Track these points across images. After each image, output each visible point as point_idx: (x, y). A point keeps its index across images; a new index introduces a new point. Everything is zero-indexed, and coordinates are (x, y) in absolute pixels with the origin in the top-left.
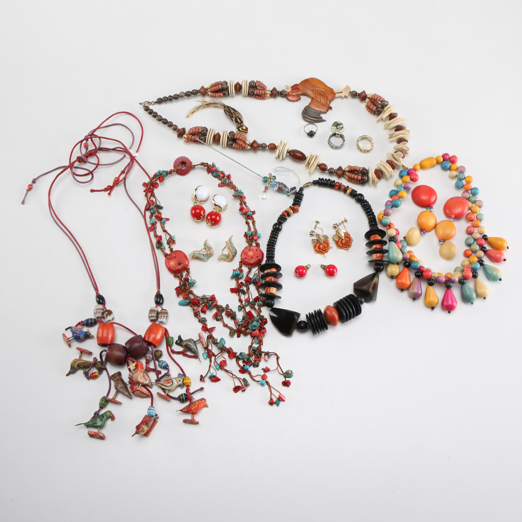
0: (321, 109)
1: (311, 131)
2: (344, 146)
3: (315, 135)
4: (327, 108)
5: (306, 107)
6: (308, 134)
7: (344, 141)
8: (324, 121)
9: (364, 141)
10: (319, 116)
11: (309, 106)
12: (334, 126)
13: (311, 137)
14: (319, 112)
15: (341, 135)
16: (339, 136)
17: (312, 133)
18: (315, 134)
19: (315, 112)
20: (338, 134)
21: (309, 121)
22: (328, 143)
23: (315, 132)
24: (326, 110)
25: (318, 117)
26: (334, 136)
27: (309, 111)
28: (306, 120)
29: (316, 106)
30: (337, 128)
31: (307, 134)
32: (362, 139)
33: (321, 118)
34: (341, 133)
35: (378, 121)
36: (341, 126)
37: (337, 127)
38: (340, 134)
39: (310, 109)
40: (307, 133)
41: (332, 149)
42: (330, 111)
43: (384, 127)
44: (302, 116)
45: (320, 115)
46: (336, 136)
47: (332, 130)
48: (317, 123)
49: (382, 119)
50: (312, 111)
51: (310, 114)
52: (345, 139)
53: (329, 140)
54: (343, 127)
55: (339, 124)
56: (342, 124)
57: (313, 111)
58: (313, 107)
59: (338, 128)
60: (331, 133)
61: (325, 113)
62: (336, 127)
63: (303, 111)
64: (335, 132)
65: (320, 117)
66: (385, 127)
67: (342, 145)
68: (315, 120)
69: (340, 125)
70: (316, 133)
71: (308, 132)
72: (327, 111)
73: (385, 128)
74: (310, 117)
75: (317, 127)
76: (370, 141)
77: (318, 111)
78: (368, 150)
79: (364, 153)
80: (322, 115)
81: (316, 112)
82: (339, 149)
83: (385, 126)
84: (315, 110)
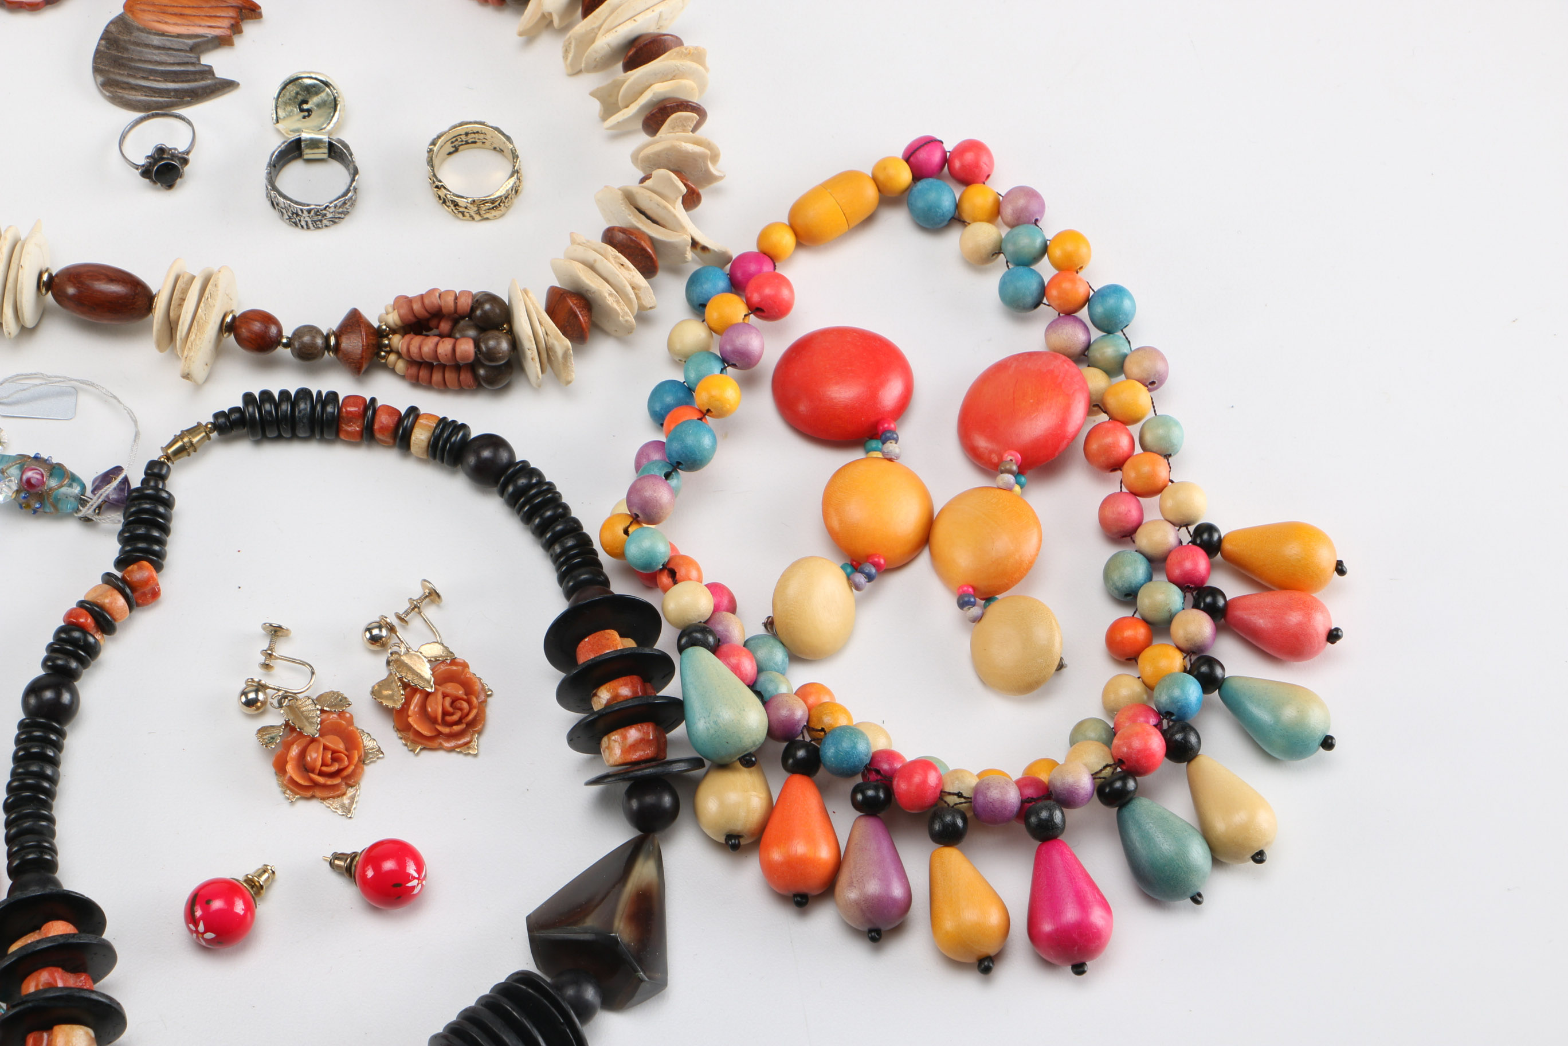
0: (198, 21)
1: (161, 151)
2: (356, 200)
3: (187, 169)
4: (232, 13)
5: (113, 28)
6: (146, 172)
7: (356, 171)
8: (228, 85)
9: (467, 156)
10: (193, 64)
11: (129, 17)
12: (286, 104)
13: (170, 188)
14: (190, 42)
15: (331, 145)
16: (322, 153)
17: (163, 159)
18: (185, 162)
19: (168, 44)
20: (315, 144)
21: (139, 101)
22: (269, 204)
23: (188, 153)
24: (226, 23)
25: (191, 68)
26: (295, 158)
27: (132, 47)
28: (121, 98)
29: (164, 13)
30: (302, 110)
31: (137, 172)
32: (456, 150)
33: (209, 71)
34: (329, 133)
35: (530, 36)
36: (323, 95)
37: (305, 107)
38: (325, 138)
39: (137, 33)
40: (137, 167)
41: (298, 231)
42: (250, 30)
43: (565, 57)
44: (100, 79)
45: (199, 59)
46: (308, 153)
47: (278, 131)
48: (189, 104)
49: (546, 22)
50: (147, 46)
51: (141, 61)
52: (359, 157)
53: (275, 189)
54: (335, 99)
55: (314, 86)
56: (327, 84)
57: (156, 40)
58: (148, 19)
59: (309, 111)
60: (276, 146)
61: (223, 42)
62: (296, 110)
63: (97, 52)
64: (293, 137)
65: (197, 68)
66: (571, 56)
67: (345, 194)
68: (176, 91)
69: (317, 93)
70: (190, 157)
71: (142, 161)
72: (236, 29)
73: (571, 66)
74: (143, 78)
75: (190, 123)
76: (500, 150)
77: (179, 36)
78: (493, 201)
79: (477, 217)
80: (207, 59)
81: (176, 47)
82: (334, 221)
83: (566, 51)
84: (163, 34)
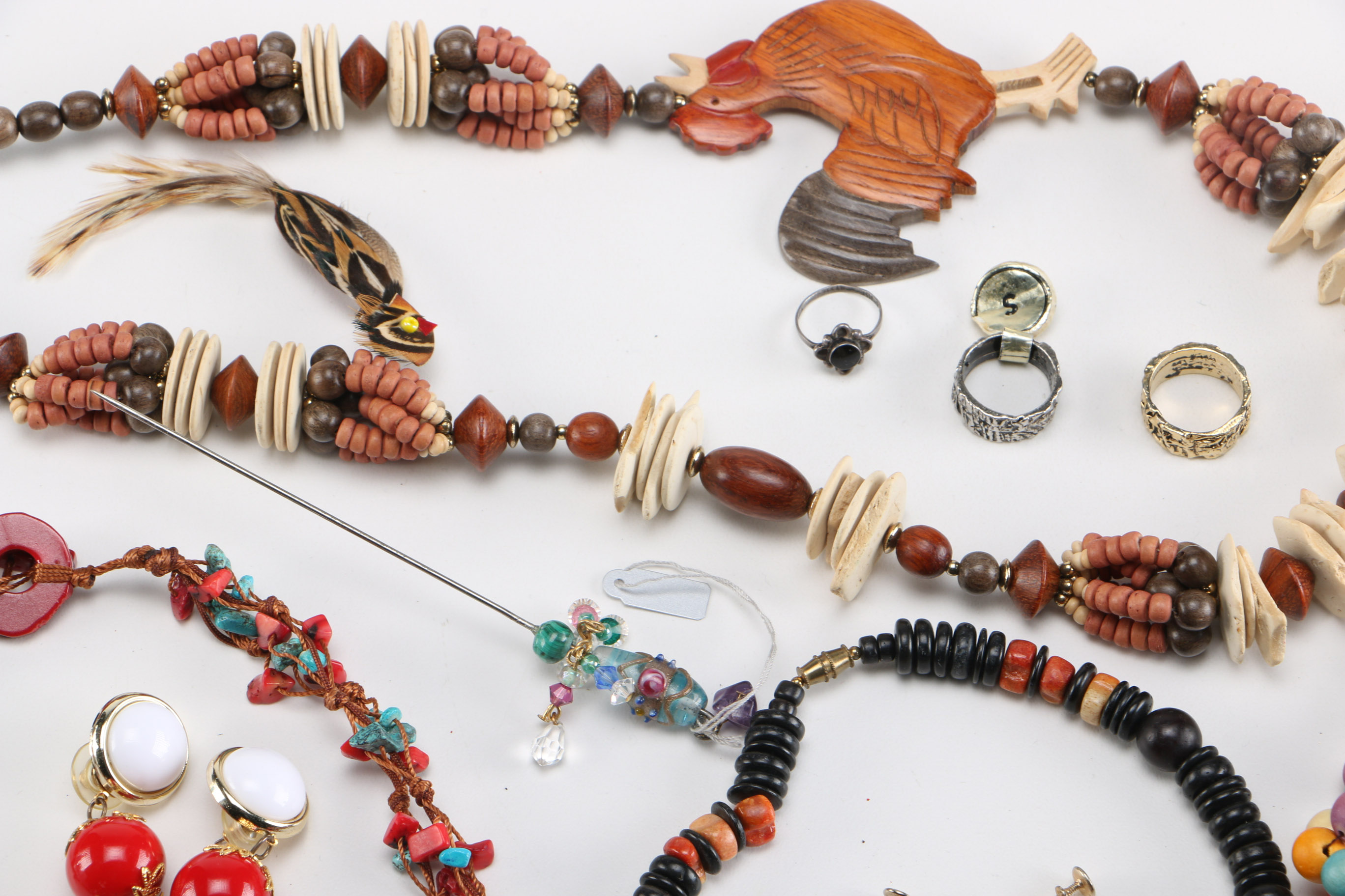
0: (904, 190)
1: (843, 331)
2: (1055, 416)
3: (868, 355)
4: (942, 185)
5: (808, 186)
6: (822, 353)
7: (1059, 384)
8: (926, 265)
9: (1188, 381)
10: (891, 237)
11: (828, 175)
12: (989, 295)
13: (845, 371)
14: (892, 211)
15: (1034, 349)
16: (1023, 356)
17: (844, 340)
18: (867, 346)
19: (867, 211)
20: (1016, 345)
21: (825, 271)
22: (953, 406)
23: (871, 336)
24: (934, 195)
25: (888, 241)
26: (990, 358)
27: (827, 210)
28: (806, 265)
29: (867, 176)
30: (1006, 305)
31: (812, 352)
32: (1177, 373)
33: (907, 247)
34: (1034, 335)
35: (1281, 254)
36: (1033, 292)
37: (1011, 301)
38: (1029, 340)
39: (833, 195)
40: (812, 345)
41: (982, 441)
42: (960, 205)
43: (1321, 284)
44: (785, 241)
45: (898, 231)
46: (1007, 355)
47: (976, 325)
48: (880, 281)
49: (1304, 240)
50: (843, 210)
51: (833, 226)
52: (1064, 369)
53: (964, 390)
54: (1046, 298)
55: (1024, 279)
56: (1039, 279)
57: (853, 205)
58: (849, 180)
59: (1014, 307)
60: (971, 339)
61: (929, 216)
62: (1000, 304)
63: (787, 210)
64: (993, 334)
65: (895, 242)
66: (1328, 283)
67: (1043, 408)
68: (867, 264)
69: (1027, 288)
70: (873, 341)
71: (819, 338)
72: (945, 203)
73: (1328, 293)
74: (834, 246)
75: (877, 303)
76: (1230, 381)
77: (880, 203)
78: (1213, 439)
79: (1191, 454)
80: (907, 233)
81: (875, 215)
82: (1025, 436)
83: (1324, 277)
84: (862, 199)
